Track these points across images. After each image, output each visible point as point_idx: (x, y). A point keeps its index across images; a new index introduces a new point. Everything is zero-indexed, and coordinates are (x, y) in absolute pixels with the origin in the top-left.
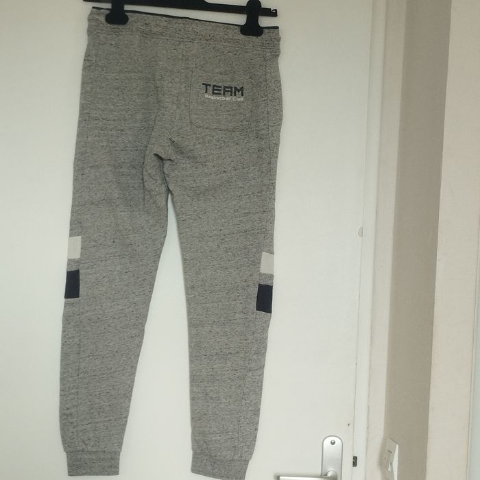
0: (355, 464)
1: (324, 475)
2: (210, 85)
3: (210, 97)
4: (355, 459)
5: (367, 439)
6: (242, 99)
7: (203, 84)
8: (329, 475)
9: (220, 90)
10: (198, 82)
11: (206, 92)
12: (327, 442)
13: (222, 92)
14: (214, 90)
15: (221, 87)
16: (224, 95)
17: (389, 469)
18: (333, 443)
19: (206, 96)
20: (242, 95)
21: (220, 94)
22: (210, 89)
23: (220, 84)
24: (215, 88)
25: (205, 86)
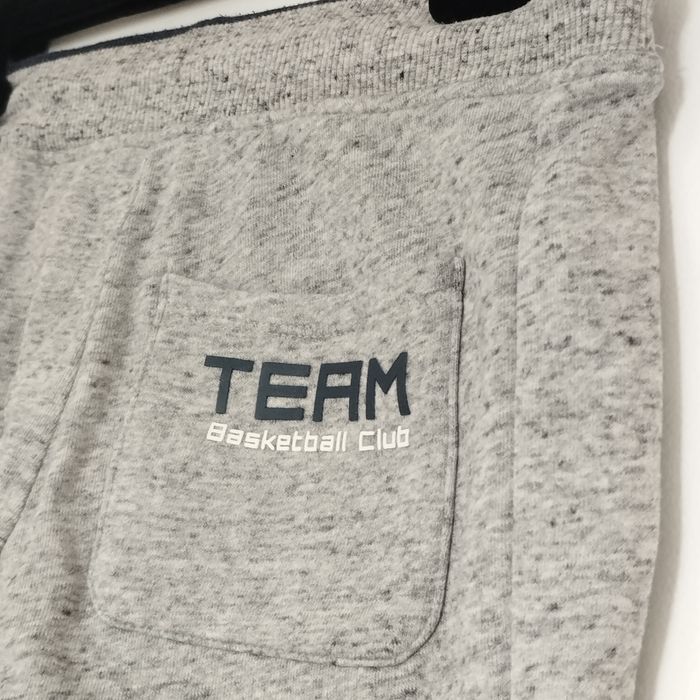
2: (247, 366)
3: (235, 438)
6: (400, 437)
7: (211, 361)
9: (302, 392)
10: (182, 352)
11: (222, 408)
13: (308, 403)
14: (266, 390)
15: (304, 370)
16: (318, 416)
19: (218, 431)
20: (405, 410)
21: (297, 414)
22: (246, 386)
23: (304, 355)
24: (275, 380)
25: (216, 372)
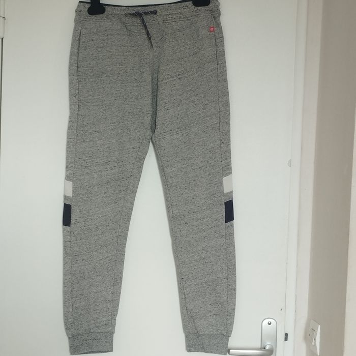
0: (286, 339)
1: (263, 348)
4: (286, 335)
5: (295, 320)
8: (267, 347)
12: (265, 323)
17: (313, 344)
18: (270, 324)
